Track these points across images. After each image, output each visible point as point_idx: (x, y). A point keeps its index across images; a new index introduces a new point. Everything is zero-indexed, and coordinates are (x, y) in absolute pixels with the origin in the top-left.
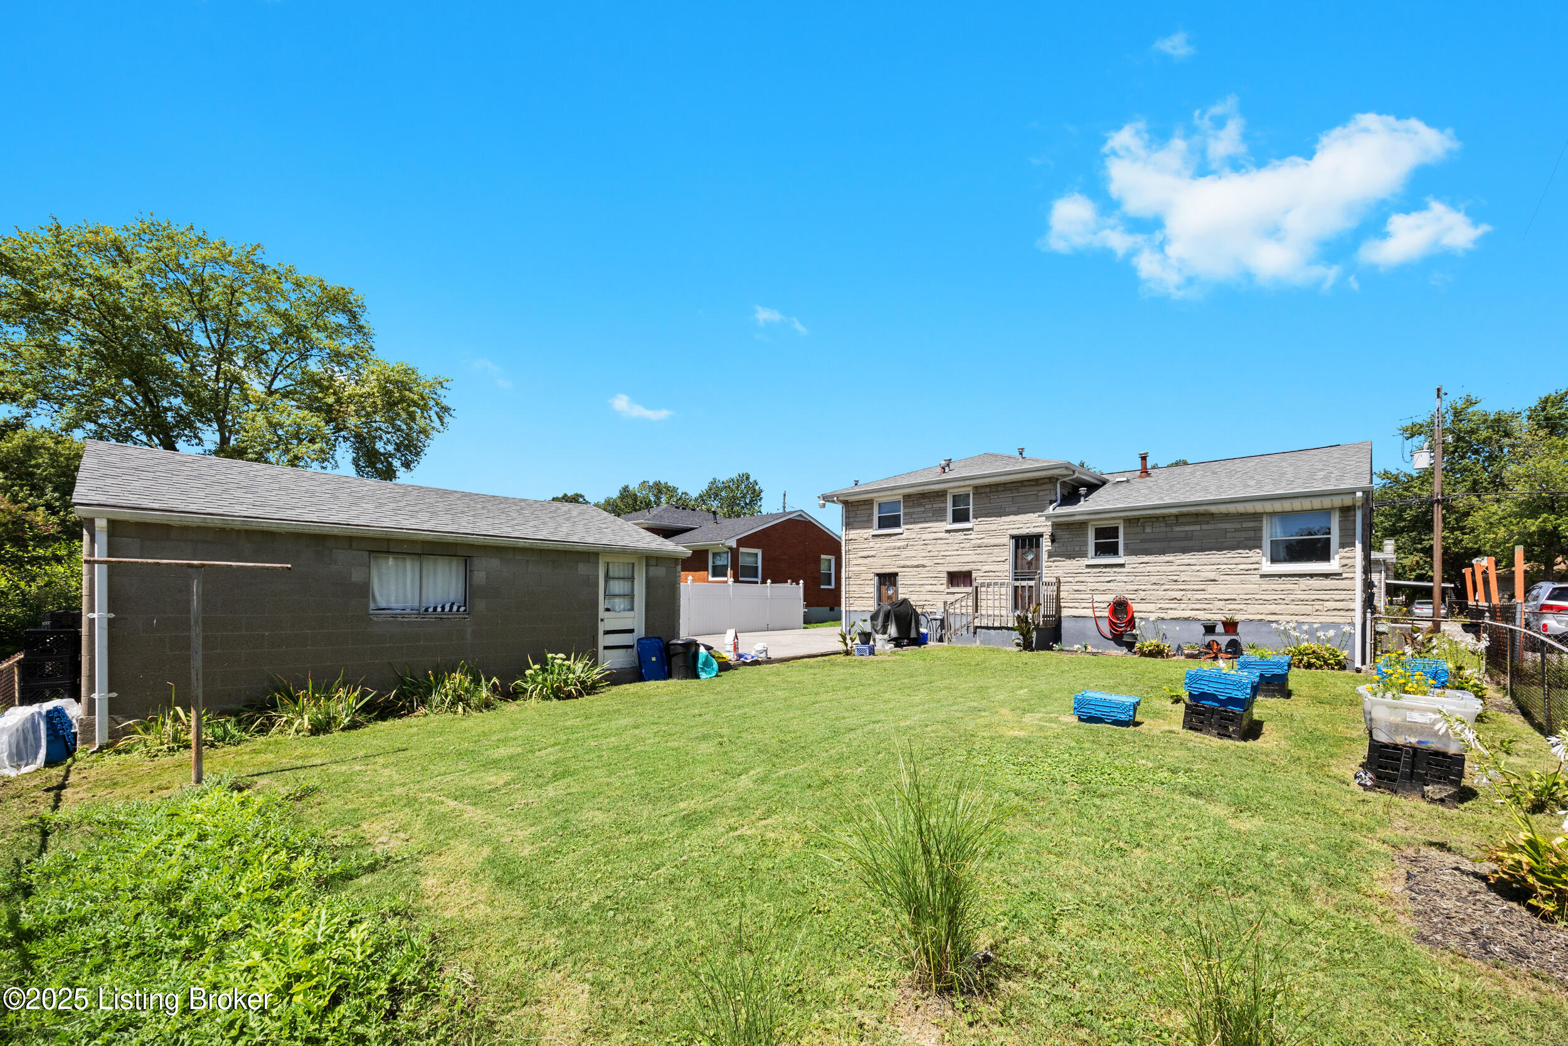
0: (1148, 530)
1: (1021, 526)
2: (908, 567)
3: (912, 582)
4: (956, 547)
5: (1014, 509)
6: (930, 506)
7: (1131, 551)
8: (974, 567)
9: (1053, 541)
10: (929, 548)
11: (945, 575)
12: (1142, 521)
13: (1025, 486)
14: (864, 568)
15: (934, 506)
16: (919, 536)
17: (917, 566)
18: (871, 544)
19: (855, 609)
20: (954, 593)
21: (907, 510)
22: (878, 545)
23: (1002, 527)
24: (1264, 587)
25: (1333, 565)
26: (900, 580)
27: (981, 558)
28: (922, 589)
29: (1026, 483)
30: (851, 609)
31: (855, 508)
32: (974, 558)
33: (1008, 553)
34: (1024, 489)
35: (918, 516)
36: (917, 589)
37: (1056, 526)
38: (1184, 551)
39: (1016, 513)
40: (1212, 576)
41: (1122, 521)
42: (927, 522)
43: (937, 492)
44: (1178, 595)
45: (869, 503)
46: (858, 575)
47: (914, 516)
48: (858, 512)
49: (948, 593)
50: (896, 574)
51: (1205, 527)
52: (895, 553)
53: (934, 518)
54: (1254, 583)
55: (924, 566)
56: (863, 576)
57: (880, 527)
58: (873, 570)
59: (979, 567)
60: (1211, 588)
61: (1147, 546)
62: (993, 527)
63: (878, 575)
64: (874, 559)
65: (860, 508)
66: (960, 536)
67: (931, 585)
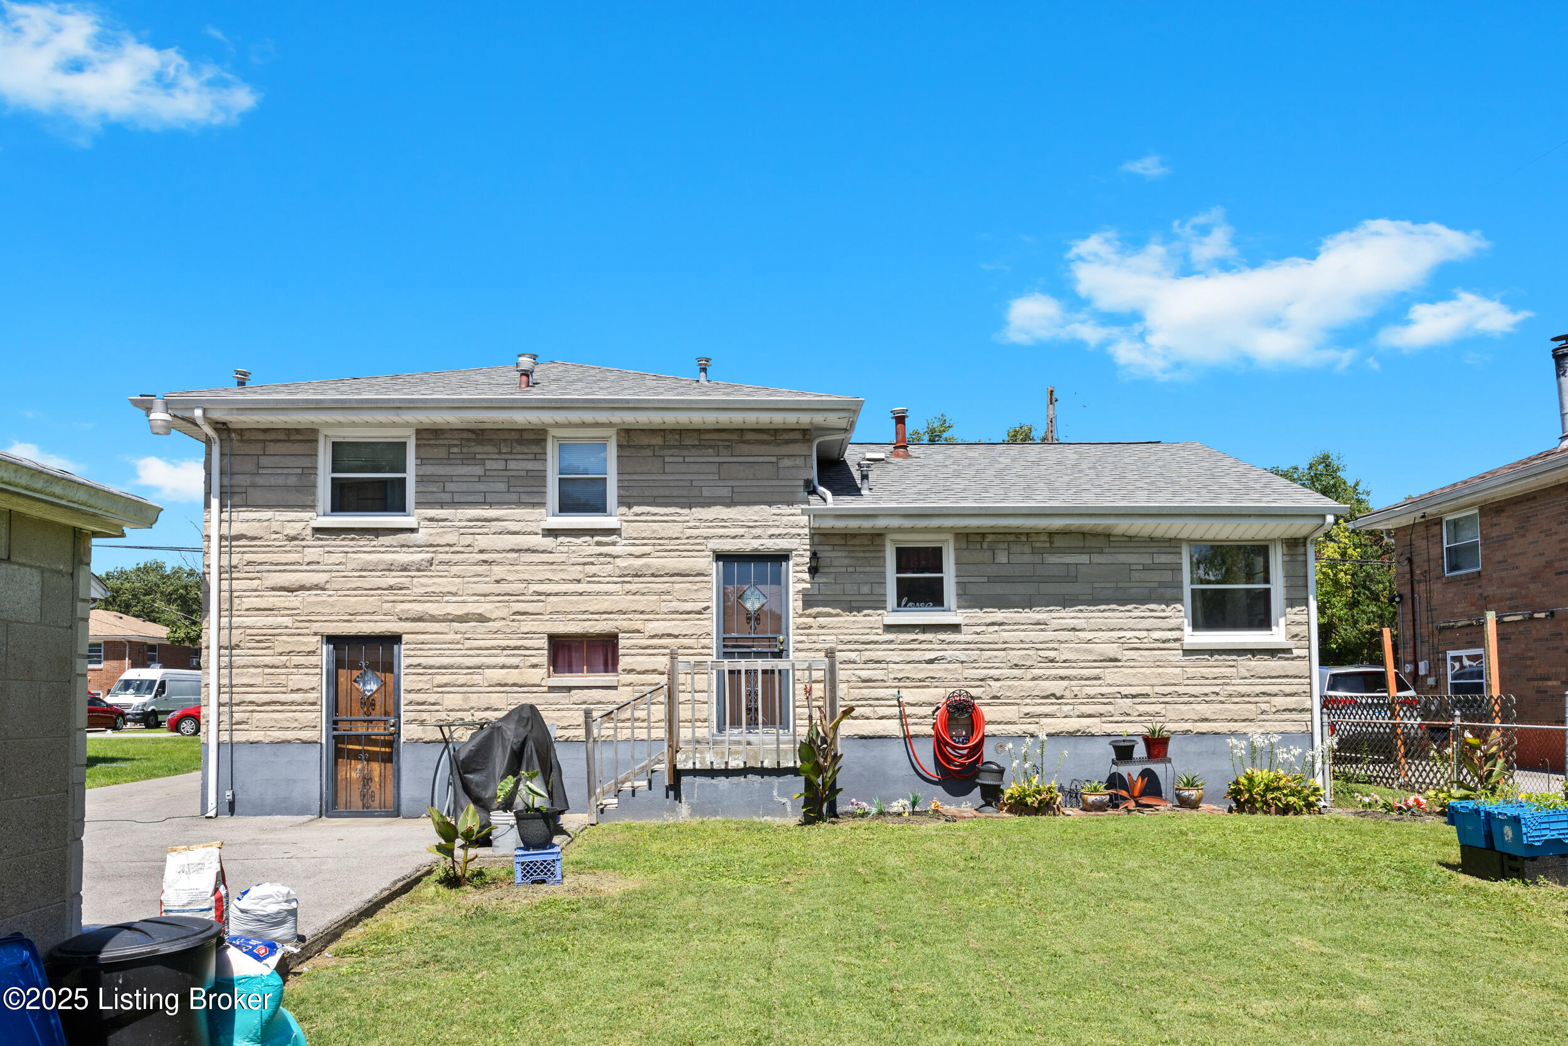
0: (1002, 558)
1: (741, 531)
2: (434, 619)
3: (445, 661)
4: (575, 572)
5: (725, 492)
6: (500, 465)
7: (971, 599)
8: (625, 625)
9: (813, 570)
10: (498, 571)
11: (544, 643)
12: (990, 538)
13: (748, 442)
14: (287, 621)
15: (512, 465)
16: (468, 539)
17: (463, 619)
18: (312, 554)
19: (254, 736)
20: (569, 689)
21: (429, 470)
22: (337, 558)
23: (696, 532)
24: (1191, 671)
25: (1276, 636)
26: (405, 656)
27: (641, 603)
28: (477, 679)
29: (750, 436)
30: (238, 737)
31: (256, 449)
32: (626, 602)
33: (709, 594)
34: (745, 448)
35: (464, 487)
36: (462, 679)
37: (820, 538)
38: (1066, 602)
39: (730, 503)
40: (1111, 650)
41: (950, 538)
42: (491, 505)
43: (521, 431)
44: (1057, 687)
45: (307, 437)
46: (264, 640)
47: (450, 487)
48: (264, 461)
49: (552, 689)
50: (396, 639)
51: (1098, 559)
52: (391, 581)
53: (514, 497)
54: (1175, 666)
55: (482, 619)
56: (283, 643)
57: (339, 505)
58: (316, 627)
59: (638, 625)
60: (1111, 675)
61: (1000, 589)
62: (674, 530)
63: (330, 639)
64: (323, 596)
65: (272, 448)
66: (586, 547)
67: (503, 667)
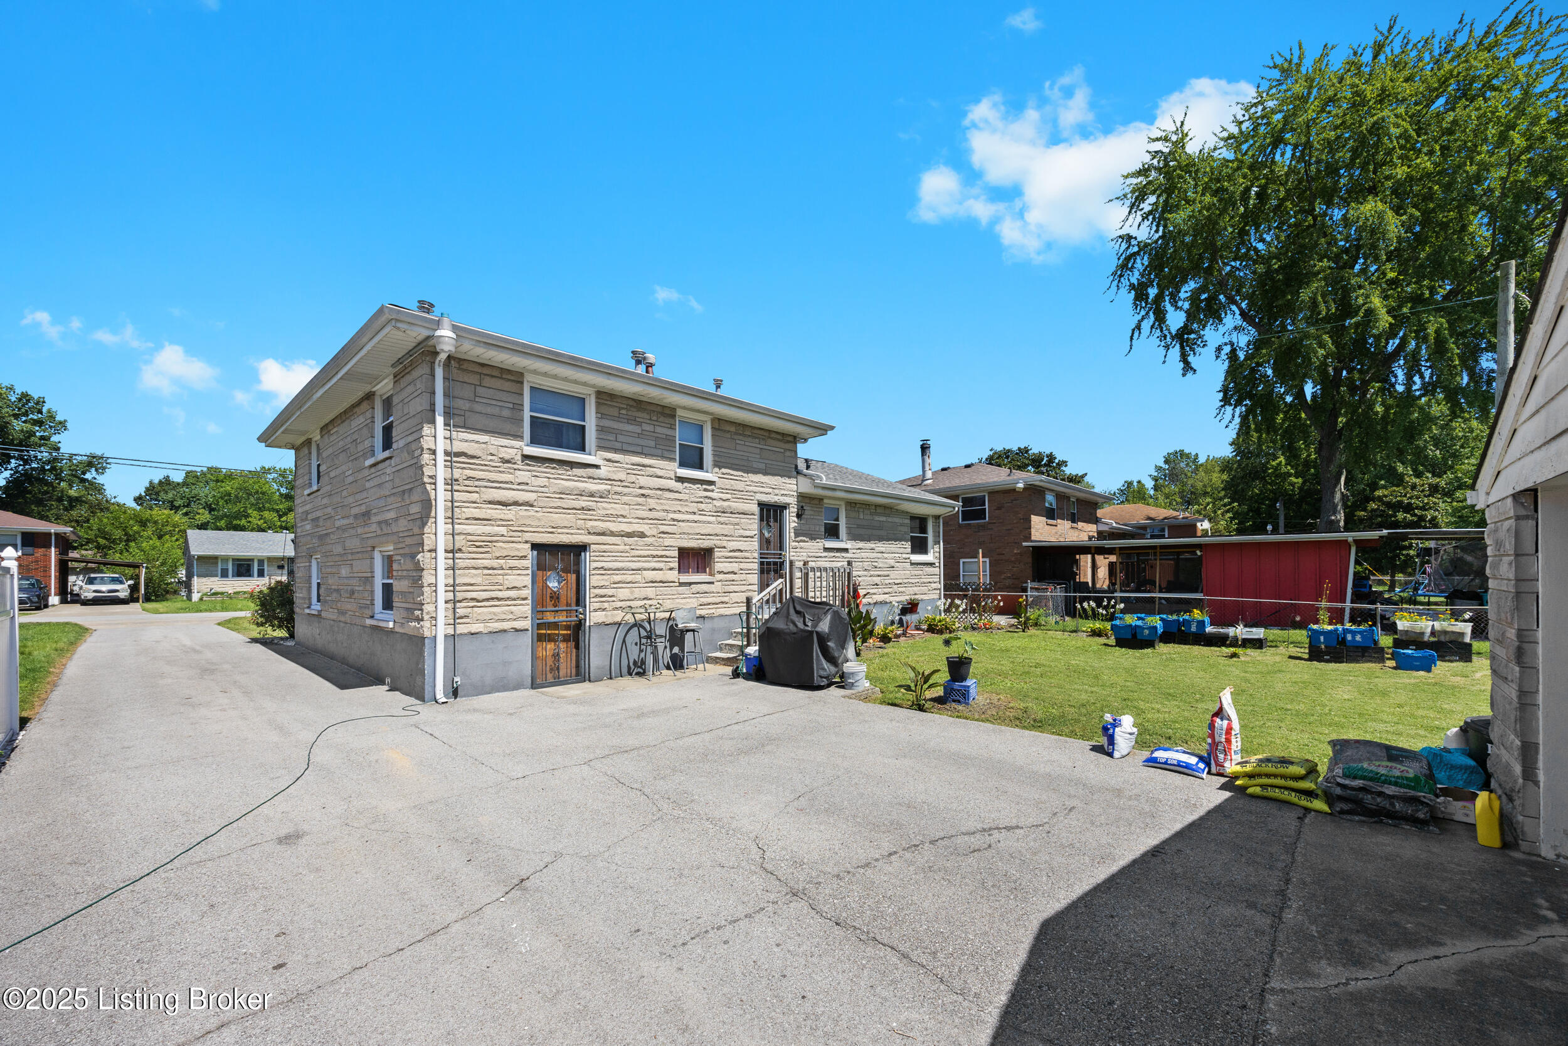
0: (861, 515)
1: (770, 490)
2: (612, 534)
3: (620, 565)
4: (693, 507)
5: (762, 466)
6: (651, 428)
7: (854, 537)
8: (718, 543)
9: (799, 516)
10: (652, 503)
11: (676, 554)
12: (858, 506)
13: (772, 438)
14: (503, 530)
15: (659, 429)
16: (632, 478)
17: (629, 535)
18: (523, 476)
19: (475, 628)
20: (690, 584)
21: (607, 423)
22: (542, 481)
23: (750, 488)
24: (913, 573)
25: (929, 558)
26: (590, 562)
27: (727, 529)
28: (638, 578)
29: (773, 435)
30: (461, 629)
31: (474, 379)
32: (718, 529)
33: (752, 526)
34: (770, 441)
35: (630, 440)
36: (629, 578)
37: (802, 498)
38: (880, 539)
39: (765, 473)
40: (892, 562)
41: (843, 503)
42: (646, 455)
43: (664, 407)
44: (877, 580)
45: (516, 377)
46: (482, 545)
47: (620, 438)
48: (480, 390)
49: (681, 584)
50: (583, 548)
51: (890, 520)
52: (584, 504)
53: (659, 452)
54: (910, 571)
55: (642, 535)
56: (502, 548)
57: (535, 441)
58: (528, 536)
59: (724, 544)
60: (893, 574)
61: (862, 531)
62: (740, 486)
63: (535, 546)
64: (532, 512)
65: (488, 381)
66: (698, 491)
67: (654, 569)
